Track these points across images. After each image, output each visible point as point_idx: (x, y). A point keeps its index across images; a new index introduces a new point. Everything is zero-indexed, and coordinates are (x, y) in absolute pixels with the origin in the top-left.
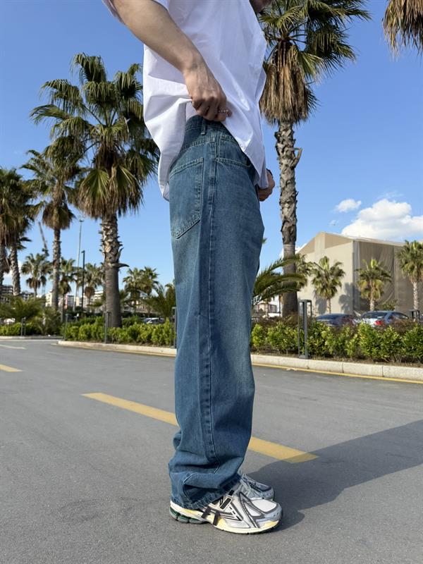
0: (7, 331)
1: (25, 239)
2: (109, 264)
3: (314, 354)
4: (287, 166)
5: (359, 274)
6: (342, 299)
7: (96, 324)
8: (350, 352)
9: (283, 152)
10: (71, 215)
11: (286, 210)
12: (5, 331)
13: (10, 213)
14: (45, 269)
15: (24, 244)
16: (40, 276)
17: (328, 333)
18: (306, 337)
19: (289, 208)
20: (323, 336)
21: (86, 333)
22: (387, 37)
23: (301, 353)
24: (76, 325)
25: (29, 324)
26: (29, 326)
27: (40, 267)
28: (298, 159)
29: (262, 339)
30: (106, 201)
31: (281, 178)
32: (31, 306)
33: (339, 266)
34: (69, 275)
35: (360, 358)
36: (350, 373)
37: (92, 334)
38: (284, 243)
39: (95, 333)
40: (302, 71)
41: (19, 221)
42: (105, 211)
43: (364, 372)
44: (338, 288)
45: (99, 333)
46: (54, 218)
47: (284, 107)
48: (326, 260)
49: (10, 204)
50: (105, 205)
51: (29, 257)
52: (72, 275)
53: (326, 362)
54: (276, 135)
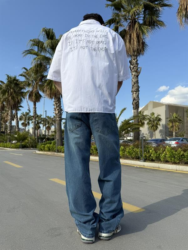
0: (14, 147)
1: (21, 106)
2: (58, 119)
3: (146, 159)
4: (135, 75)
5: (168, 120)
6: (161, 131)
7: (52, 144)
8: (162, 159)
9: (133, 69)
10: (40, 96)
11: (134, 95)
12: (13, 146)
13: (14, 95)
14: (30, 119)
15: (20, 108)
16: (27, 121)
17: (153, 151)
18: (143, 152)
19: (136, 94)
20: (150, 152)
21: (48, 148)
22: (178, 21)
23: (141, 159)
24: (44, 145)
25: (23, 143)
26: (23, 144)
27: (27, 118)
28: (140, 73)
29: (124, 152)
30: (56, 92)
31: (132, 81)
32: (24, 136)
33: (159, 116)
34: (40, 121)
35: (167, 162)
36: (162, 169)
37: (51, 149)
38: (134, 109)
39: (52, 148)
40: (141, 34)
41: (19, 99)
42: (55, 96)
43: (168, 168)
44: (159, 126)
45: (54, 148)
46: (33, 97)
47: (133, 50)
48: (153, 114)
49: (14, 91)
50: (56, 93)
51: (22, 114)
52: (41, 121)
53: (152, 163)
54: (130, 62)
